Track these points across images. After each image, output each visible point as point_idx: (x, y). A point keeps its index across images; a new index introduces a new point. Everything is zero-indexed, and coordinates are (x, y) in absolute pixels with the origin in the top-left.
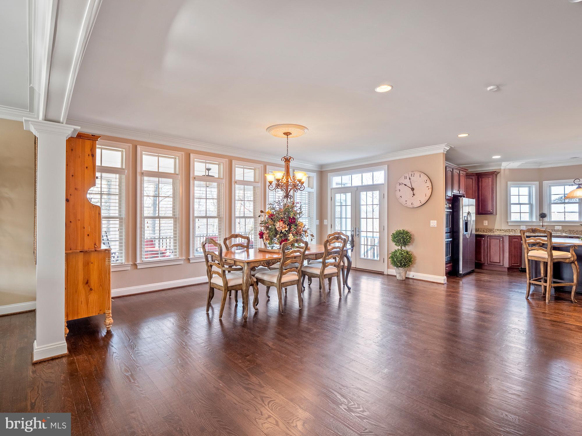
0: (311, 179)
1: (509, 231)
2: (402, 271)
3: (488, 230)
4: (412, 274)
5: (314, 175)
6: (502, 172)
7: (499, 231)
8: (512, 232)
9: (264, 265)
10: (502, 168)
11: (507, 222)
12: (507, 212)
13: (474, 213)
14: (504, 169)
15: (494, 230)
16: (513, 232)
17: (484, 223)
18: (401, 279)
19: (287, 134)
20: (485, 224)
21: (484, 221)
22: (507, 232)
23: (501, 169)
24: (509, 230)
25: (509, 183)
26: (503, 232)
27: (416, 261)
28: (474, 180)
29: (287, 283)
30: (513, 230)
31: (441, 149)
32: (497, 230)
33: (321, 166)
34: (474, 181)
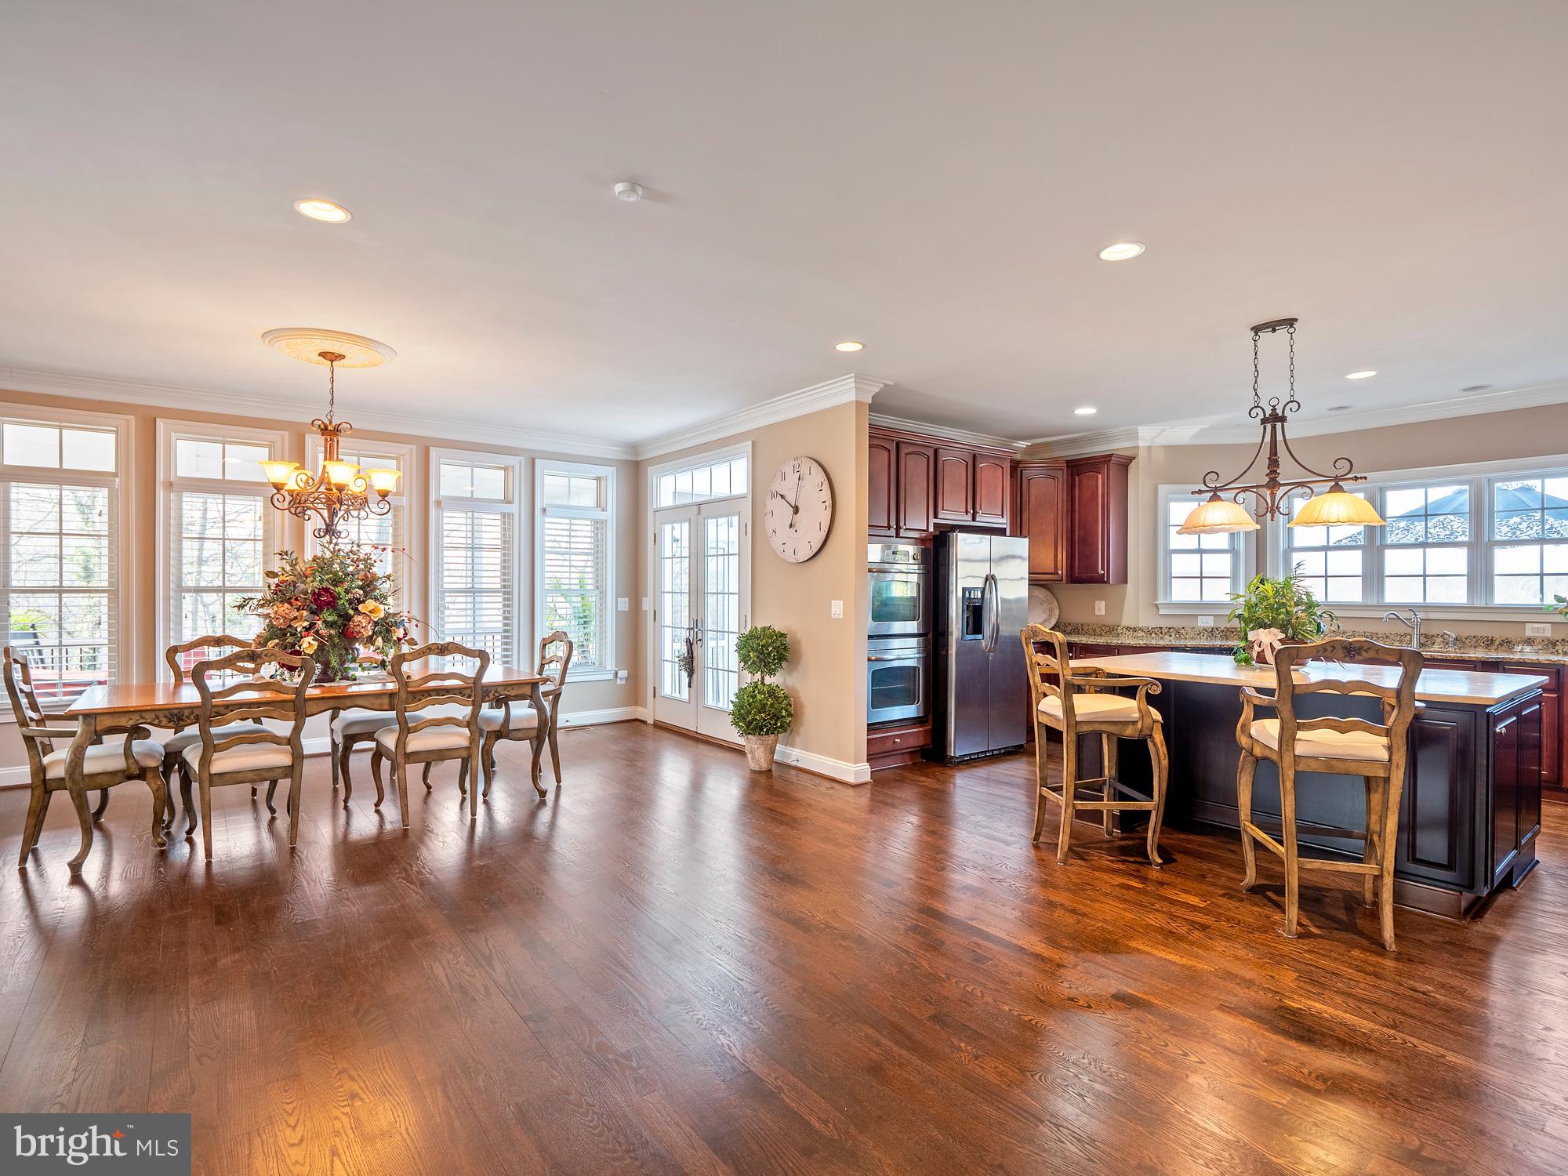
0: (603, 483)
1: (1161, 633)
2: (755, 746)
3: (1103, 628)
4: (794, 754)
5: (610, 473)
6: (1142, 457)
7: (1131, 632)
8: (1170, 636)
9: (160, 722)
10: (1141, 444)
11: (1156, 605)
12: (1158, 576)
13: (1022, 578)
14: (1149, 448)
15: (1119, 628)
16: (1173, 634)
17: (1097, 608)
18: (756, 769)
19: (332, 357)
20: (1099, 610)
21: (1097, 602)
22: (1153, 635)
23: (1137, 448)
24: (1161, 628)
25: (1162, 489)
26: (1141, 634)
27: (804, 718)
28: (1061, 480)
29: (240, 775)
30: (1171, 631)
31: (844, 393)
32: (1124, 630)
33: (634, 447)
34: (1060, 486)
